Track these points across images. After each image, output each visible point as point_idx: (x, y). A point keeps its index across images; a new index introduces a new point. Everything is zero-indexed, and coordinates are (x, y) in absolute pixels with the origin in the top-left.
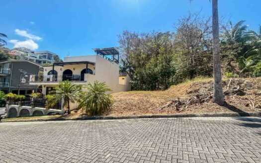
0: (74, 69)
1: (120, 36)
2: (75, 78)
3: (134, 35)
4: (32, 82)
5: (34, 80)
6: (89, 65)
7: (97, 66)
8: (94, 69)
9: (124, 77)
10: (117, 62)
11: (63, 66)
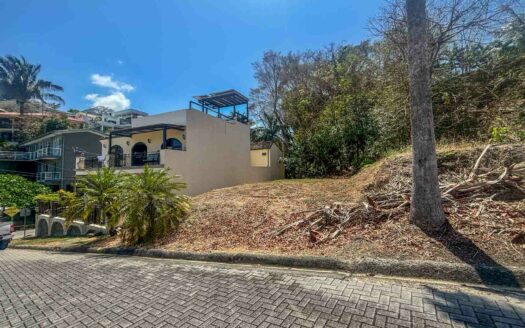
0: (149, 141)
1: (256, 65)
2: (149, 159)
3: (290, 58)
4: (80, 170)
5: (82, 166)
6: (168, 131)
7: (188, 133)
8: (184, 138)
9: (265, 151)
10: (244, 120)
11: (130, 136)
